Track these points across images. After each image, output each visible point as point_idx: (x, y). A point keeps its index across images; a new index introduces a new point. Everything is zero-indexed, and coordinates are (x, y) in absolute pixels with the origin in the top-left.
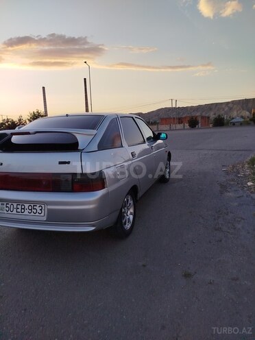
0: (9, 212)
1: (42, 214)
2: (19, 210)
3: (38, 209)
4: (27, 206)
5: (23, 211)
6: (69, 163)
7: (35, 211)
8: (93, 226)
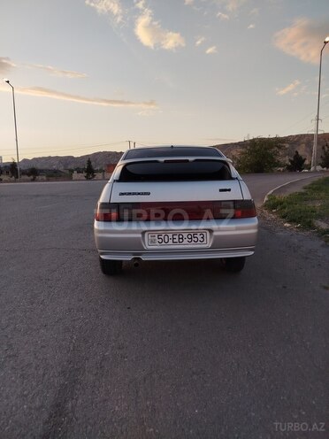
0: (163, 243)
1: (205, 242)
2: (176, 240)
3: (200, 238)
4: (185, 236)
5: (181, 240)
6: (229, 190)
7: (196, 240)
8: (251, 250)
